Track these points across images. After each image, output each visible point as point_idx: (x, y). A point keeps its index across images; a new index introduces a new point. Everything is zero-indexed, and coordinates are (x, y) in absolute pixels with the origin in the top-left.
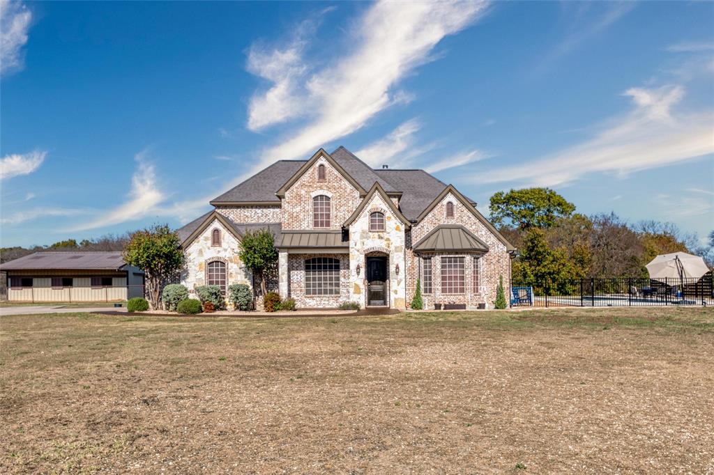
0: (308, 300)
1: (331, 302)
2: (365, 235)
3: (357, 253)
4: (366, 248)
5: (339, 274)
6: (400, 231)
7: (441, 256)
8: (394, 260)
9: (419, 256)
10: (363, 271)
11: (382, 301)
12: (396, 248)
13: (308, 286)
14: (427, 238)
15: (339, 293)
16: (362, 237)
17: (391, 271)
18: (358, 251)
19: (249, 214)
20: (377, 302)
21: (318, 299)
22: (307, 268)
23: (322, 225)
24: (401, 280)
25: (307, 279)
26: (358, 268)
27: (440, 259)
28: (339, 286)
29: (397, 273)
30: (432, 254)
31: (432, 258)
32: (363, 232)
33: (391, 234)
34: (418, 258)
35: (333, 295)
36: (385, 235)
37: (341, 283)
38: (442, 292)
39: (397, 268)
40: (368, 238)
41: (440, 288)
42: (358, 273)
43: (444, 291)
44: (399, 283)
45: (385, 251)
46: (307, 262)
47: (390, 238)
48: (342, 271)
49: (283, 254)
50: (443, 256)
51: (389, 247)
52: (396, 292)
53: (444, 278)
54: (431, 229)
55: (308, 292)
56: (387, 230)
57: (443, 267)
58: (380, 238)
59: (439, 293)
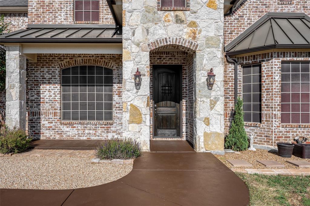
0: (65, 129)
1: (99, 131)
2: (150, 15)
3: (135, 49)
4: (152, 39)
5: (111, 91)
6: (216, 8)
7: (281, 59)
8: (205, 62)
9: (235, 62)
10: (146, 81)
11: (174, 131)
12: (208, 39)
13: (65, 106)
14: (251, 32)
15: (111, 118)
16: (145, 19)
17: (198, 82)
18: (138, 45)
19: (16, 23)
20: (167, 132)
21: (80, 127)
22: (65, 82)
23: (87, 18)
24: (217, 100)
25: (65, 97)
26: (138, 75)
27: (279, 65)
28: (111, 109)
29: (210, 85)
30: (264, 56)
31: (263, 64)
32: (148, 10)
33: (200, 13)
34: (233, 66)
35: (101, 122)
36: (187, 16)
37: (114, 103)
38: (282, 121)
39: (211, 75)
40: (156, 21)
41: (279, 114)
42: (138, 85)
43: (284, 119)
44: (213, 104)
45: (187, 45)
46: (64, 71)
47: (197, 21)
48: (116, 86)
49: (12, 53)
50: (285, 59)
51: (194, 38)
52: (207, 121)
53: (284, 98)
54: (255, 19)
55: (65, 116)
56: (191, 8)
57: (284, 78)
58: (179, 21)
59: (276, 122)
